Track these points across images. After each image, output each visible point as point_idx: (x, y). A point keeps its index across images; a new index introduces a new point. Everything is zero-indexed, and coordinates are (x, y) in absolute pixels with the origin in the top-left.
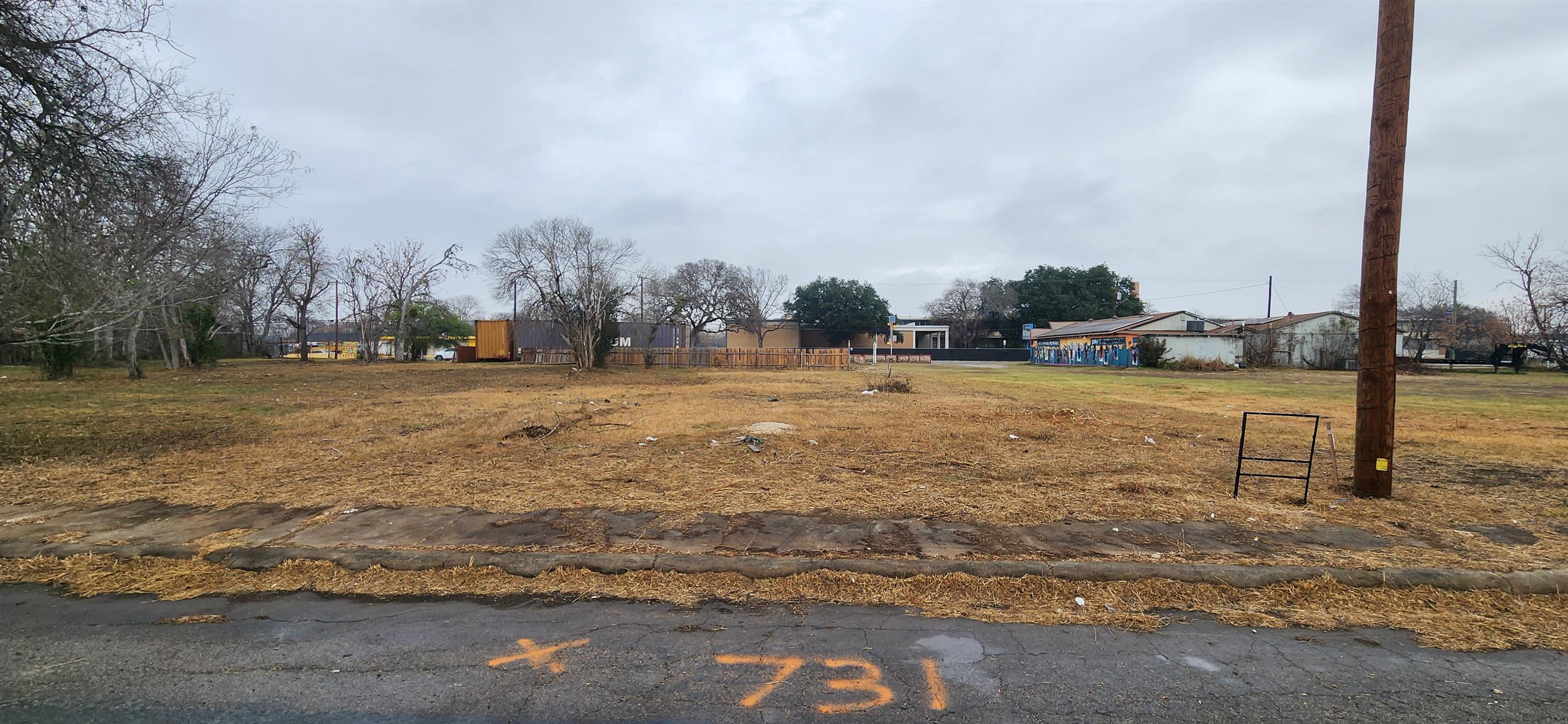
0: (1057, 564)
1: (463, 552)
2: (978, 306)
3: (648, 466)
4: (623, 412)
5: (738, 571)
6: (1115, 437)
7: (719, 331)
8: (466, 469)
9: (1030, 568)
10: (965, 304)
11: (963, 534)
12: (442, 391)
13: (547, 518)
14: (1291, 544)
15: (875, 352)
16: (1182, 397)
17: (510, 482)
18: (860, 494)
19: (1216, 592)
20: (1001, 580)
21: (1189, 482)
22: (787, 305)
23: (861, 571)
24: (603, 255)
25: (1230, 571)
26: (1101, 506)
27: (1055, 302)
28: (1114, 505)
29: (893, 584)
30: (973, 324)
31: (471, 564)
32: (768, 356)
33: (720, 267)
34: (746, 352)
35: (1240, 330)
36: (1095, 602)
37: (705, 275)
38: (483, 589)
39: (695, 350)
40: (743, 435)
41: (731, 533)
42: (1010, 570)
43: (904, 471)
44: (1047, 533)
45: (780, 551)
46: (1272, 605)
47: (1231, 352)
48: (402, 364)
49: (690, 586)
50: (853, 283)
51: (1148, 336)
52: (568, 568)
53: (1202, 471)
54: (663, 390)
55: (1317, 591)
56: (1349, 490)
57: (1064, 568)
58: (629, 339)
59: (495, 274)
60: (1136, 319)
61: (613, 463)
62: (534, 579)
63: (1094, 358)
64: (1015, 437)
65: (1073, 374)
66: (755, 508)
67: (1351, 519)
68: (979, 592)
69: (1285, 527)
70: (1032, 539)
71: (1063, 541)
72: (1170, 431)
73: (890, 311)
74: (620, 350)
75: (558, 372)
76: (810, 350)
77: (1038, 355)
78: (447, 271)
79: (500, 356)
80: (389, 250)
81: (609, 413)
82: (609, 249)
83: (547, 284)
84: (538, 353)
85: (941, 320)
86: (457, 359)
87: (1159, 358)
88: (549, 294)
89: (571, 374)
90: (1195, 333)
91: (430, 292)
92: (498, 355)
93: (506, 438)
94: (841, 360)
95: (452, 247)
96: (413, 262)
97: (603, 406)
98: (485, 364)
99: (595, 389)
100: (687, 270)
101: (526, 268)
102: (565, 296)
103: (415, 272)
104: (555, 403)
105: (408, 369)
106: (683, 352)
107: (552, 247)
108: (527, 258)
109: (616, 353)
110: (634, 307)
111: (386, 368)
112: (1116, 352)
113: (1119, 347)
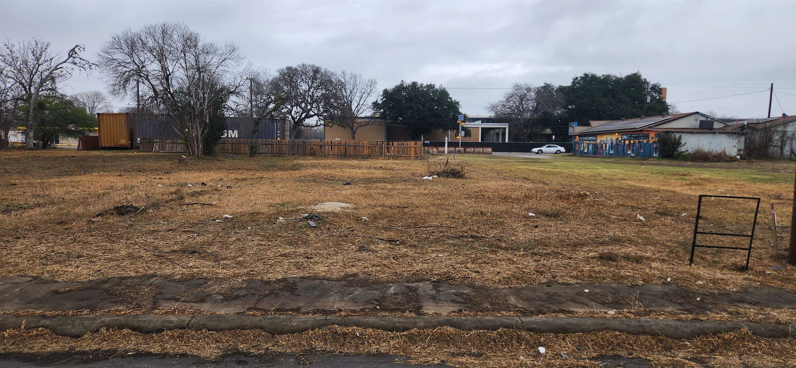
0: (529, 319)
1: (18, 316)
2: (533, 107)
3: (215, 239)
4: (214, 194)
5: (262, 328)
6: (614, 215)
7: (318, 126)
8: (49, 243)
9: (506, 322)
10: (523, 106)
11: (461, 295)
12: (60, 175)
13: (106, 286)
14: (726, 303)
15: (446, 145)
16: (684, 182)
17: (84, 254)
18: (386, 262)
19: (654, 342)
20: (480, 333)
21: (658, 252)
22: (375, 104)
23: (366, 326)
24: (209, 58)
25: (667, 325)
26: (580, 272)
27: (596, 104)
28: (590, 271)
29: (390, 337)
30: (529, 122)
31: (23, 327)
32: (355, 147)
33: (316, 71)
34: (338, 143)
35: (743, 127)
36: (554, 351)
37: (304, 77)
38: (31, 348)
39: (294, 142)
40: (307, 212)
41: (266, 296)
42: (489, 324)
43: (431, 243)
44: (529, 294)
45: (303, 310)
46: (698, 353)
47: (735, 146)
48: (30, 151)
49: (218, 341)
50: (431, 87)
51: (667, 132)
52: (111, 329)
53: (673, 243)
54: (258, 174)
55: (735, 341)
56: (785, 259)
57: (533, 322)
58: (236, 132)
59: (111, 72)
60: (660, 119)
61: (184, 236)
62: (79, 339)
63: (623, 151)
64: (533, 215)
65: (605, 164)
66: (295, 274)
67: (780, 282)
68: (461, 342)
69: (725, 289)
70: (516, 299)
71: (540, 300)
72: (661, 210)
73: (461, 110)
74: (228, 141)
75: (170, 159)
76: (391, 143)
77: (579, 148)
78: (72, 69)
79: (121, 145)
80: (18, 49)
81: (200, 194)
82: (214, 53)
83: (158, 82)
84: (155, 142)
85: (503, 118)
86: (81, 147)
87: (675, 151)
88: (161, 91)
89: (181, 161)
90: (705, 131)
91: (56, 88)
92: (119, 144)
93: (98, 216)
94: (415, 151)
95: (75, 48)
96: (41, 60)
97: (198, 189)
98: (106, 152)
99: (198, 174)
100: (288, 73)
101: (139, 68)
102: (176, 93)
103: (43, 69)
104: (157, 186)
105: (36, 155)
106: (283, 143)
107: (162, 49)
108: (139, 59)
109: (225, 143)
110: (238, 105)
111: (14, 155)
112: (641, 146)
113: (643, 142)
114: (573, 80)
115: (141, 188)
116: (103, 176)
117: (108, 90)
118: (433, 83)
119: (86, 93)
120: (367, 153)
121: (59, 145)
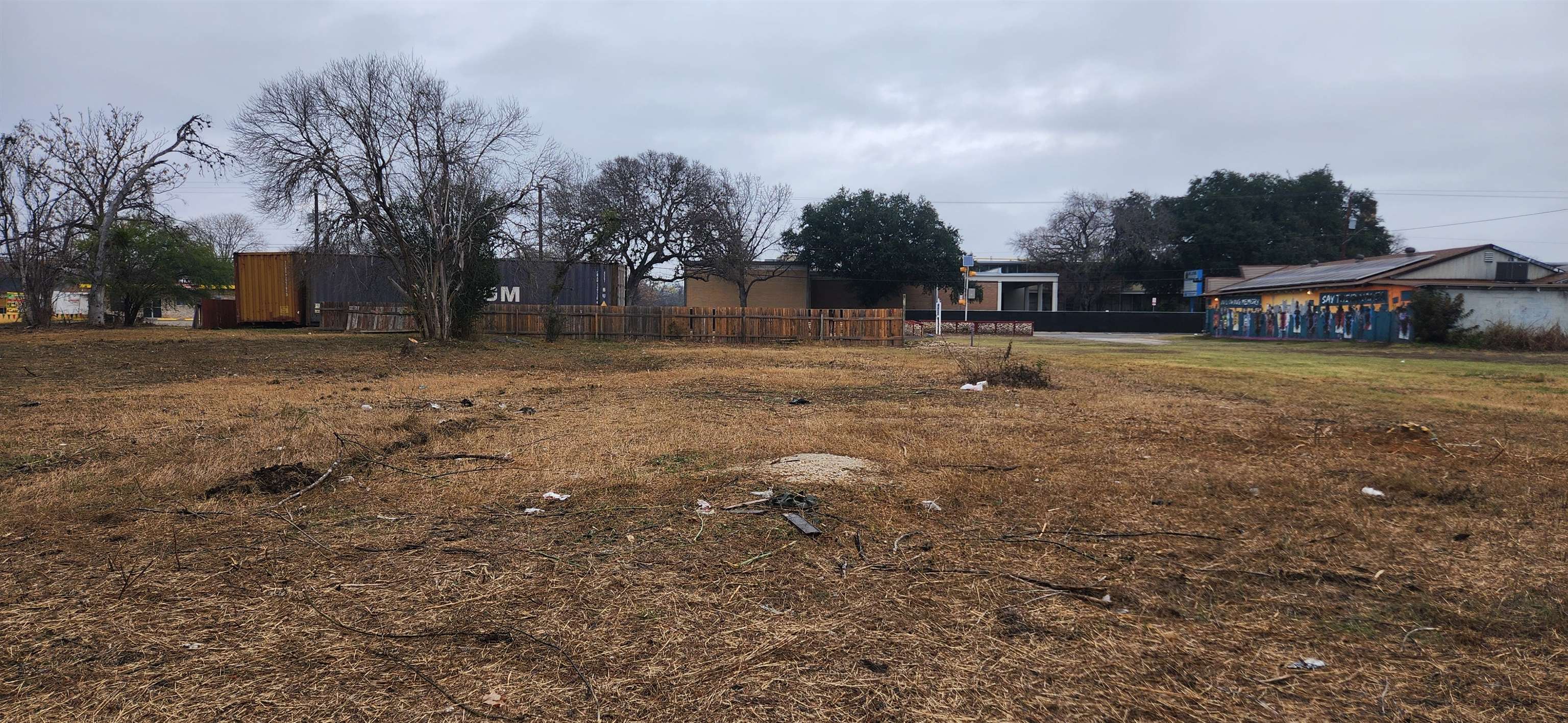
2: (1109, 240)
4: (497, 428)
7: (676, 278)
10: (1086, 238)
15: (939, 316)
22: (788, 237)
24: (466, 132)
27: (1240, 232)
30: (1099, 270)
32: (763, 320)
33: (677, 166)
34: (724, 313)
37: (652, 180)
39: (634, 310)
40: (766, 487)
48: (97, 331)
50: (900, 200)
51: (1430, 288)
54: (579, 380)
58: (516, 290)
59: (260, 163)
60: (1403, 260)
63: (1326, 327)
64: (1379, 493)
73: (962, 247)
74: (500, 309)
75: (383, 346)
76: (838, 311)
77: (1219, 323)
78: (186, 166)
79: (280, 317)
80: (79, 127)
81: (465, 430)
82: (477, 122)
83: (360, 183)
84: (352, 312)
85: (1046, 263)
86: (200, 324)
87: (1451, 327)
88: (365, 203)
89: (406, 350)
90: (1511, 284)
91: (152, 202)
92: (277, 316)
93: (210, 493)
94: (890, 329)
95: (191, 121)
96: (123, 149)
97: (456, 415)
98: (251, 331)
99: (446, 379)
100: (620, 171)
101: (319, 153)
102: (396, 208)
103: (127, 167)
104: (360, 407)
105: (105, 339)
106: (614, 313)
107: (368, 112)
108: (320, 136)
109: (494, 313)
110: (526, 232)
111: (60, 338)
112: (1368, 317)
113: (1373, 308)
114: (1190, 186)
115: (323, 413)
116: (240, 382)
117: (253, 200)
118: (905, 193)
119: (215, 218)
120: (787, 332)
121: (159, 321)
